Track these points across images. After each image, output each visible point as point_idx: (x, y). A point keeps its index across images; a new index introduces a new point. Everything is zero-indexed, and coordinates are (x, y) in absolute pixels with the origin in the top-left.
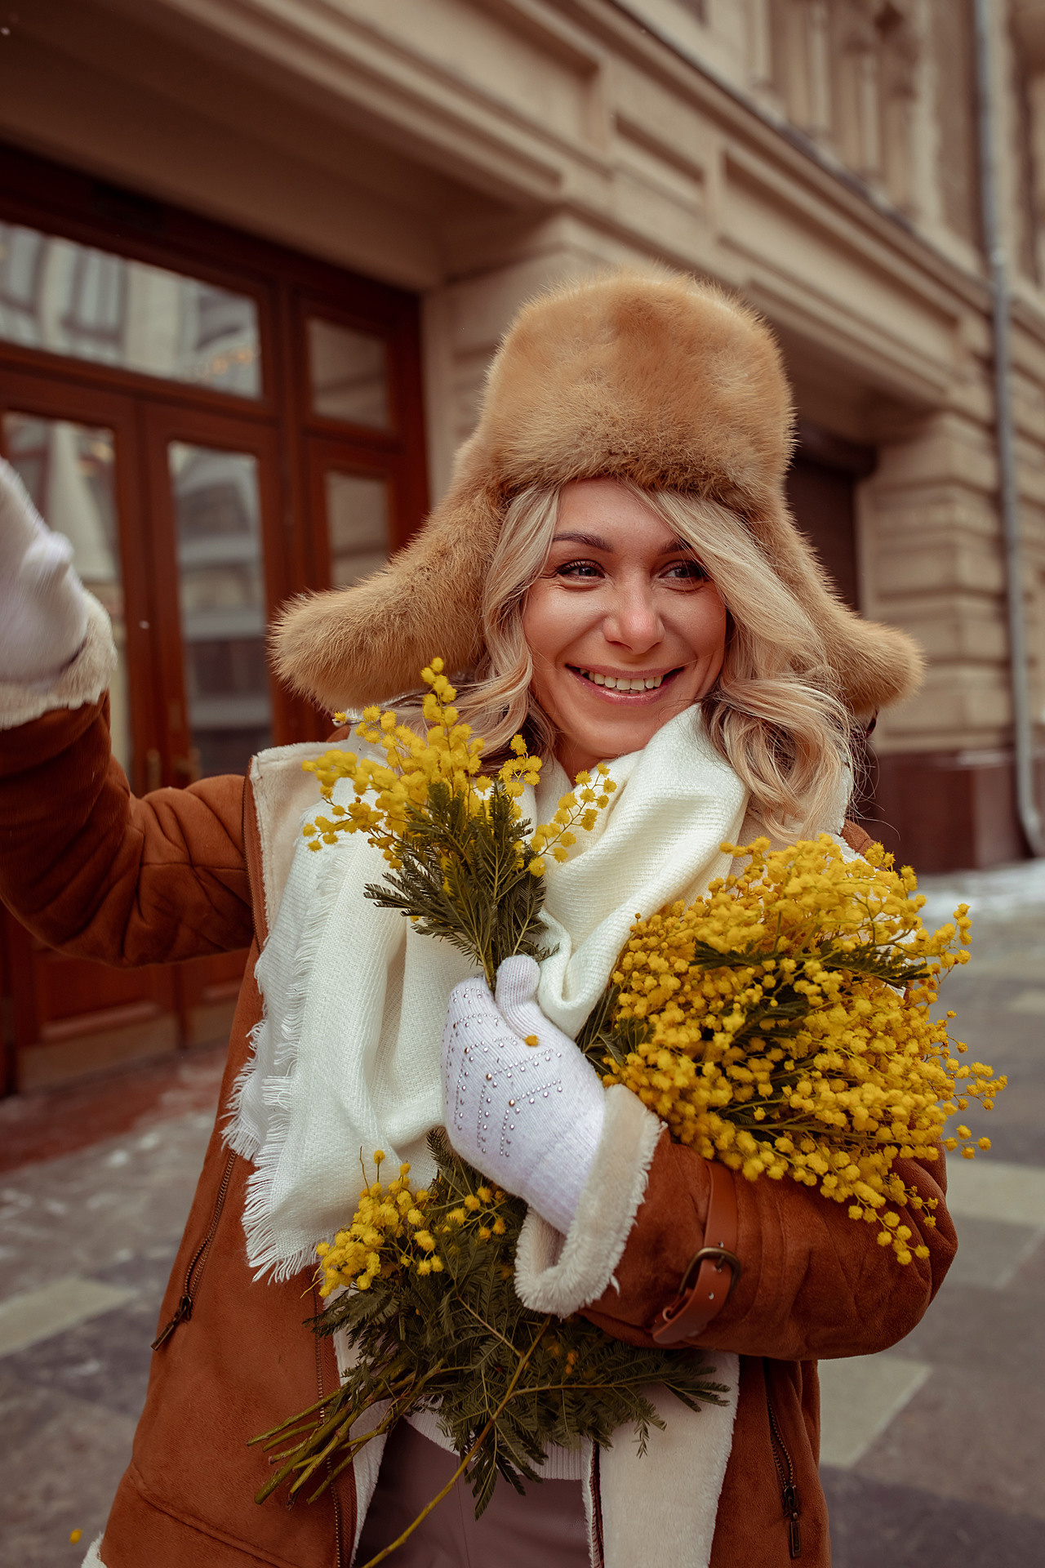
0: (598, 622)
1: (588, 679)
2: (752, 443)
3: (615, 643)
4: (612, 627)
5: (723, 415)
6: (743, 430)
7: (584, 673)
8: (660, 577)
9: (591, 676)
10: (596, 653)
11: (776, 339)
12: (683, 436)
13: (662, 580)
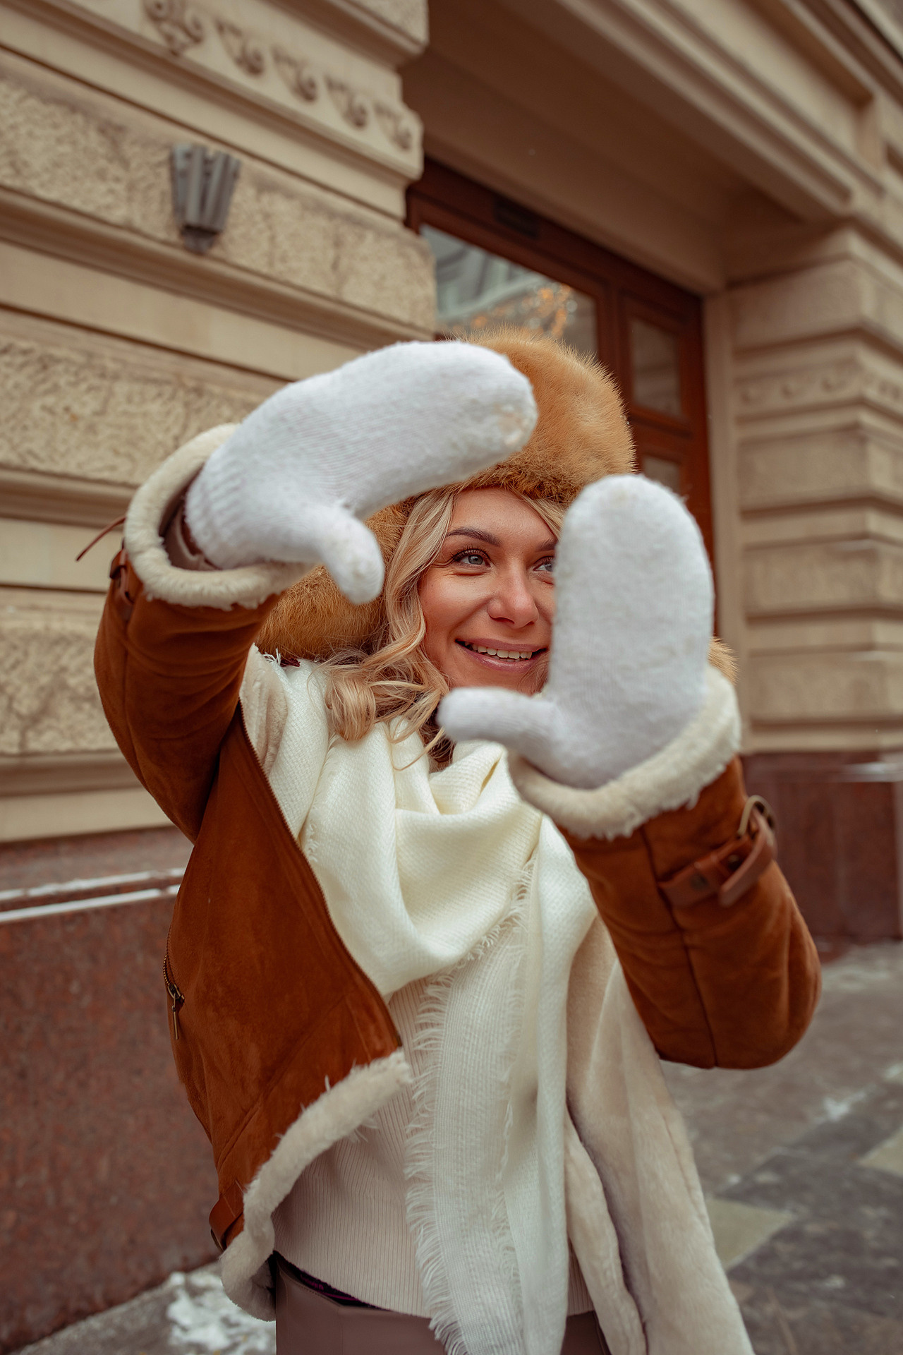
0: (484, 604)
1: (472, 649)
2: (606, 466)
3: (500, 620)
4: (497, 606)
5: (584, 442)
6: (599, 456)
7: (468, 645)
8: (534, 570)
9: (474, 647)
10: (482, 628)
11: (620, 391)
12: (556, 455)
13: (535, 572)
